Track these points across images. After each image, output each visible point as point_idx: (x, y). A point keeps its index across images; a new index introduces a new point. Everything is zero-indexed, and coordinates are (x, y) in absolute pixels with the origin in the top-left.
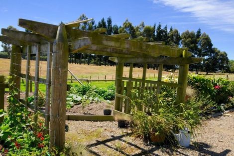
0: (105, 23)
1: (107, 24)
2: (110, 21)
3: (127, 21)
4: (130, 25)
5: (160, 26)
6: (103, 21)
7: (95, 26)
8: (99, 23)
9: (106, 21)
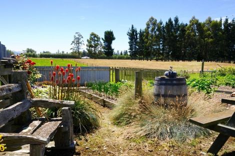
0: (172, 22)
1: (174, 23)
2: (176, 20)
3: (194, 18)
4: (197, 21)
5: (227, 20)
6: (170, 20)
7: (163, 26)
8: (167, 23)
9: (173, 20)
